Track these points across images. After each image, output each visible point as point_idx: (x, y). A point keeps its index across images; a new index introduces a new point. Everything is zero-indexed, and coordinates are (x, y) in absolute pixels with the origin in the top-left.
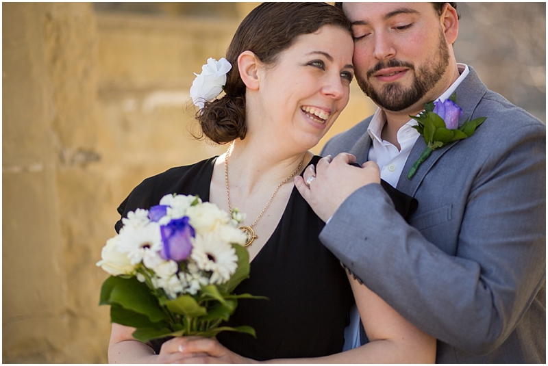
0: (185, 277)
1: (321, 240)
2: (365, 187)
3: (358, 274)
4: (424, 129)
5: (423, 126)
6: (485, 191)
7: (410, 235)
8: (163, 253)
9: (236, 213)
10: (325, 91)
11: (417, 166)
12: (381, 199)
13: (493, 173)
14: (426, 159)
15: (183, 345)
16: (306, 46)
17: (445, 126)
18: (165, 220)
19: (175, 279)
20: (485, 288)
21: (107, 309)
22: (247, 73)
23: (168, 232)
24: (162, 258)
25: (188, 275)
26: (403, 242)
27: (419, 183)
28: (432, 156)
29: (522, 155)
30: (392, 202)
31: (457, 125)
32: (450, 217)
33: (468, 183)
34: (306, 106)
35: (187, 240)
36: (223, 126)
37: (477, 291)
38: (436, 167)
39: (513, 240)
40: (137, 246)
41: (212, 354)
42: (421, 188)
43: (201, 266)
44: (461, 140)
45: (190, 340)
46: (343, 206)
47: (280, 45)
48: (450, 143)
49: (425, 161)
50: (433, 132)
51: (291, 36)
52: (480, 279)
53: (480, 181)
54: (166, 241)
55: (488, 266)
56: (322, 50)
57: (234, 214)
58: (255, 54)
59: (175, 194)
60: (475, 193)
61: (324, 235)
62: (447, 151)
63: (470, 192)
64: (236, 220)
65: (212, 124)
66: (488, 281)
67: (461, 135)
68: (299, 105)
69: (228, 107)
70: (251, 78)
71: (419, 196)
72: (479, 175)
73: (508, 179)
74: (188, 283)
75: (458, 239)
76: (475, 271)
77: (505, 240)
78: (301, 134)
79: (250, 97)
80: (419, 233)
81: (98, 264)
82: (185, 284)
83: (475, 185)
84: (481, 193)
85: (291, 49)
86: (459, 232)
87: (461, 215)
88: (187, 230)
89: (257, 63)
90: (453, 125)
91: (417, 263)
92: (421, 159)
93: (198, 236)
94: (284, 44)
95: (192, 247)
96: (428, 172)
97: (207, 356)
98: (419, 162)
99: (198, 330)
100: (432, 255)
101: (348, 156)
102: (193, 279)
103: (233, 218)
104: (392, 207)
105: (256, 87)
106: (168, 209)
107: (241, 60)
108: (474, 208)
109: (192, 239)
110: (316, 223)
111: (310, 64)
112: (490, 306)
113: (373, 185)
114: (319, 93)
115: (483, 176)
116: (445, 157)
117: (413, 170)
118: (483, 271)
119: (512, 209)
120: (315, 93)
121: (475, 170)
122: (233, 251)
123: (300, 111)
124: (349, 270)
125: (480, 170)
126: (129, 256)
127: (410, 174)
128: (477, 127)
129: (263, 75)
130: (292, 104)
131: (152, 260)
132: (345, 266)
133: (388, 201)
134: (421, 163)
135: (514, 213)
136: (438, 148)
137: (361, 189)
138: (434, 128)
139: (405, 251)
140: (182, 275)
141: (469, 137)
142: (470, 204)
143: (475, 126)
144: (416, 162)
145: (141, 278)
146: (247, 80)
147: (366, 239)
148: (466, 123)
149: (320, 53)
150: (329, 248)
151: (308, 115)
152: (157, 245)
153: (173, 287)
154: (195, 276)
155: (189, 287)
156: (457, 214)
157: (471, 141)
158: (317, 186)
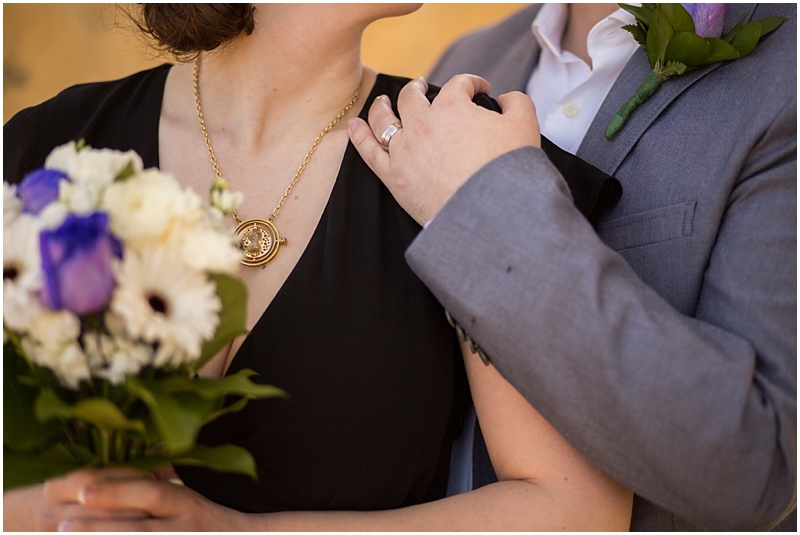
0: (99, 344)
1: (409, 262)
2: (513, 154)
3: (483, 344)
4: (649, 33)
5: (647, 27)
7: (607, 269)
8: (45, 295)
9: (221, 190)
11: (627, 112)
12: (548, 183)
14: (647, 98)
15: (88, 490)
17: (694, 31)
18: (53, 215)
19: (73, 350)
20: (764, 401)
23: (57, 251)
24: (44, 305)
25: (104, 340)
26: (590, 285)
27: (628, 150)
28: (661, 93)
30: (569, 191)
31: (719, 30)
32: (688, 229)
33: (736, 158)
35: (102, 268)
37: (747, 409)
38: (668, 117)
41: (155, 514)
43: (134, 330)
44: (727, 62)
46: (463, 191)
48: (702, 66)
49: (644, 102)
50: (667, 41)
52: (755, 381)
54: (51, 271)
55: (772, 354)
57: (216, 194)
59: (81, 142)
61: (418, 252)
62: (694, 84)
63: (737, 183)
64: (220, 208)
67: (726, 51)
71: (626, 176)
72: (761, 143)
74: (104, 357)
75: (702, 281)
76: (745, 365)
80: (626, 264)
82: (97, 360)
83: (750, 165)
84: (764, 186)
87: (714, 227)
88: (103, 247)
90: (711, 28)
91: (618, 334)
92: (636, 99)
93: (130, 256)
95: (114, 285)
96: (649, 128)
97: (146, 519)
98: (632, 104)
99: (127, 458)
100: (652, 318)
101: (473, 80)
102: (116, 349)
103: (212, 204)
104: (570, 202)
106: (64, 186)
109: (115, 264)
113: (528, 150)
116: (689, 98)
117: (618, 120)
118: (760, 364)
121: (753, 132)
122: (210, 288)
124: (464, 331)
125: (765, 133)
127: (612, 129)
128: (763, 38)
131: (20, 308)
132: (455, 321)
133: (562, 189)
134: (637, 107)
136: (674, 78)
137: (503, 159)
138: (669, 32)
139: (594, 306)
140: (91, 341)
141: (743, 57)
142: (735, 207)
143: (758, 34)
144: (627, 104)
147: (509, 269)
148: (739, 27)
150: (426, 282)
152: (33, 276)
153: (72, 366)
154: (120, 342)
155: (106, 366)
156: (706, 226)
157: (751, 65)
158: (407, 147)
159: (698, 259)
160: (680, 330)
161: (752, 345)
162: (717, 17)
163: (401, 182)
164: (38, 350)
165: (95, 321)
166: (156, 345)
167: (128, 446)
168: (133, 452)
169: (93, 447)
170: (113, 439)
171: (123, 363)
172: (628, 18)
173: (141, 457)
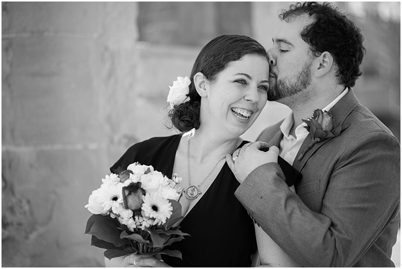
0: (139, 219)
1: (236, 196)
3: (257, 221)
6: (341, 173)
7: (289, 198)
8: (124, 205)
10: (246, 98)
11: (304, 153)
13: (347, 162)
14: (310, 148)
16: (234, 69)
18: (127, 183)
19: (131, 220)
20: (332, 235)
21: (90, 236)
22: (200, 87)
23: (127, 193)
26: (283, 202)
27: (304, 164)
28: (314, 147)
29: (367, 151)
32: (318, 188)
33: (330, 167)
34: (235, 108)
35: (139, 197)
36: (183, 121)
38: (315, 154)
39: (354, 206)
40: (109, 199)
42: (304, 168)
43: (147, 215)
45: (142, 258)
47: (218, 68)
48: (325, 139)
49: (309, 150)
51: (225, 62)
52: (329, 229)
53: (339, 166)
54: (125, 198)
55: (336, 222)
56: (244, 73)
57: (174, 178)
58: (204, 74)
59: (138, 163)
60: (335, 173)
61: (239, 193)
62: (323, 144)
63: (332, 173)
64: (175, 182)
65: (177, 119)
66: (334, 231)
67: (331, 135)
68: (230, 108)
69: (187, 109)
70: (202, 90)
71: (303, 172)
73: (356, 166)
74: (140, 223)
75: (322, 203)
77: (349, 206)
78: (231, 126)
79: (203, 102)
81: (86, 207)
82: (138, 224)
83: (335, 169)
84: (338, 174)
85: (224, 71)
86: (323, 198)
88: (139, 192)
89: (205, 80)
91: (290, 216)
93: (147, 195)
94: (220, 68)
95: (142, 202)
99: (147, 252)
102: (143, 220)
103: (173, 181)
105: (206, 95)
106: (131, 175)
107: (195, 78)
108: (333, 184)
109: (143, 197)
110: (235, 183)
111: (236, 81)
112: (333, 248)
113: (272, 163)
114: (243, 99)
115: (341, 163)
116: (321, 148)
117: (301, 155)
118: (332, 225)
119: (356, 186)
120: (240, 99)
121: (335, 159)
122: (170, 204)
123: (230, 111)
126: (103, 206)
129: (209, 88)
130: (225, 107)
131: (117, 208)
134: (307, 151)
135: (357, 188)
136: (317, 142)
138: (315, 129)
139: (283, 208)
140: (137, 218)
142: (331, 180)
145: (113, 216)
146: (200, 91)
147: (261, 198)
149: (242, 74)
150: (241, 202)
151: (236, 115)
152: (121, 199)
153: (131, 225)
154: (144, 218)
155: (141, 225)
156: (323, 187)
157: (338, 139)
158: (238, 163)
159: (321, 197)
160: (309, 214)
161: (331, 220)
162: (329, 124)
163: (236, 173)
164: (123, 220)
165: (137, 212)
166: (153, 219)
167: (148, 248)
168: (149, 250)
169: (138, 248)
170: (143, 246)
171: (146, 224)
172: (305, 124)
173: (151, 252)
